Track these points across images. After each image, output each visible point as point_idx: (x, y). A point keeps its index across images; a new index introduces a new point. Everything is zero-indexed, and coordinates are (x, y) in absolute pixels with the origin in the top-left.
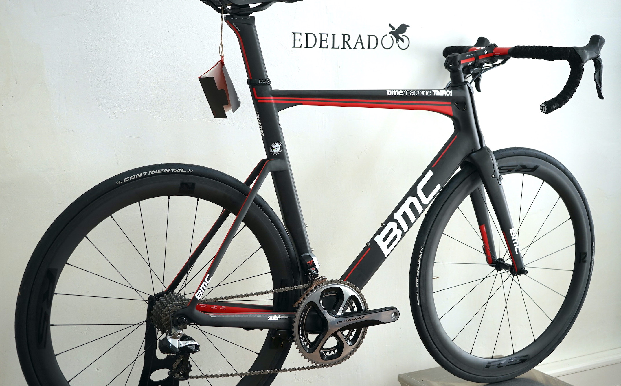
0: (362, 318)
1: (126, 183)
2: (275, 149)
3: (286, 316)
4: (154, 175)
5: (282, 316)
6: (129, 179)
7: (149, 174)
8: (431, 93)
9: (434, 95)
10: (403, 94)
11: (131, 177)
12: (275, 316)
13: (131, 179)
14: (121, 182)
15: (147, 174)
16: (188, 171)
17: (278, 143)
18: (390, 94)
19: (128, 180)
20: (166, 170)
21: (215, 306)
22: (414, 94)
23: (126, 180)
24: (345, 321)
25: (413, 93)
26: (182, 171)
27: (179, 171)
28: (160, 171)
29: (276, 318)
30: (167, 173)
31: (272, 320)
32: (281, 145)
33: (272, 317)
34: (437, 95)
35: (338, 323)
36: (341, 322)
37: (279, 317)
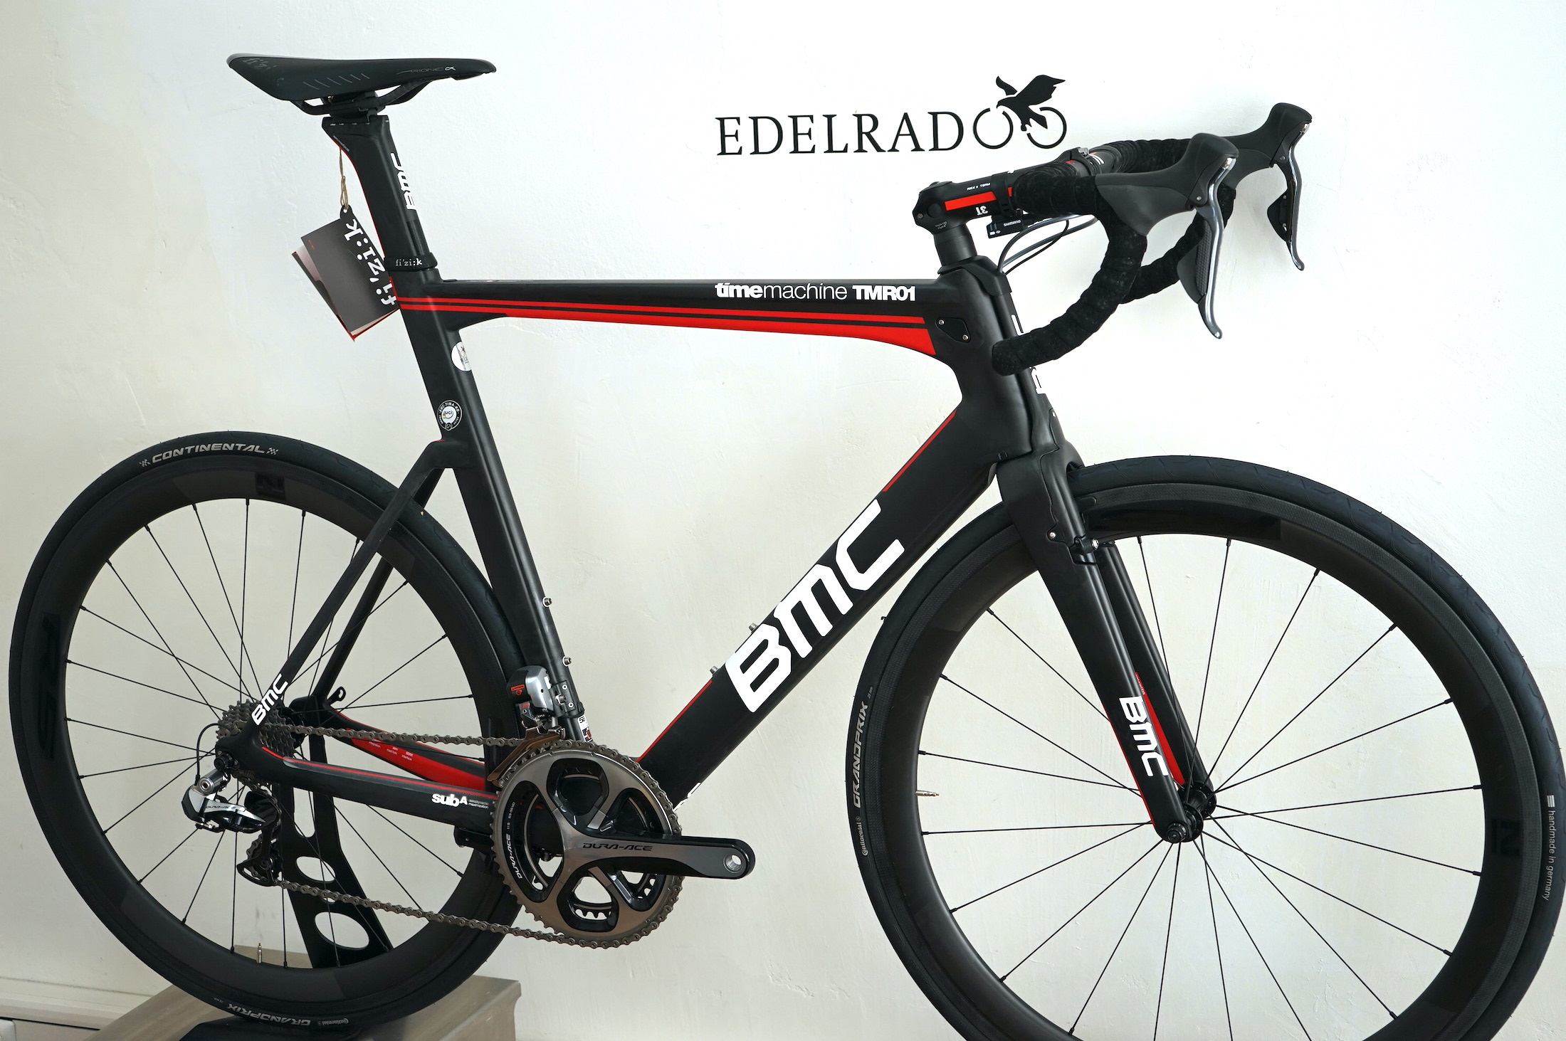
0: (644, 849)
1: (158, 464)
2: (448, 416)
3: (483, 803)
4: (205, 453)
5: (470, 801)
6: (161, 457)
7: (196, 451)
8: (846, 292)
9: (859, 297)
10: (763, 294)
11: (165, 454)
12: (452, 796)
13: (164, 458)
14: (149, 463)
15: (193, 450)
16: (268, 452)
17: (450, 404)
18: (725, 295)
19: (161, 460)
20: (227, 445)
21: (394, 748)
22: (794, 295)
23: (156, 459)
24: (603, 847)
25: (792, 291)
26: (256, 450)
27: (252, 450)
28: (215, 447)
29: (454, 802)
30: (228, 452)
31: (443, 803)
32: (457, 407)
33: (443, 797)
34: (867, 298)
35: (584, 847)
36: (594, 847)
37: (464, 800)
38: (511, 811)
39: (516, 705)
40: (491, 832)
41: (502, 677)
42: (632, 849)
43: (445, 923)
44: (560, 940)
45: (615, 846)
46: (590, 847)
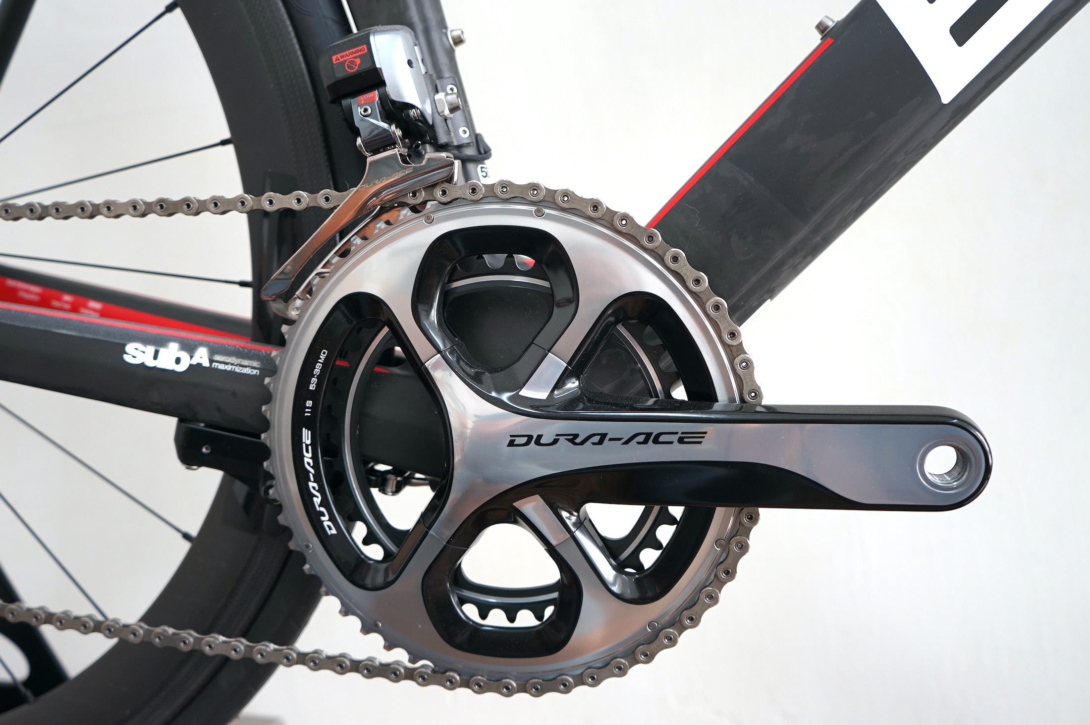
0: (681, 441)
3: (246, 362)
5: (217, 358)
12: (174, 347)
21: (67, 299)
24: (563, 442)
29: (178, 361)
31: (150, 363)
33: (151, 349)
35: (511, 444)
36: (538, 442)
37: (202, 356)
38: (317, 371)
39: (344, 102)
40: (266, 425)
41: (302, 76)
42: (645, 442)
43: (146, 644)
44: (423, 679)
45: (596, 439)
46: (527, 443)
